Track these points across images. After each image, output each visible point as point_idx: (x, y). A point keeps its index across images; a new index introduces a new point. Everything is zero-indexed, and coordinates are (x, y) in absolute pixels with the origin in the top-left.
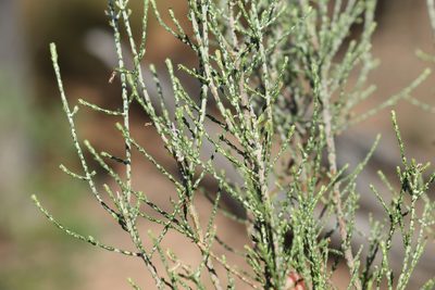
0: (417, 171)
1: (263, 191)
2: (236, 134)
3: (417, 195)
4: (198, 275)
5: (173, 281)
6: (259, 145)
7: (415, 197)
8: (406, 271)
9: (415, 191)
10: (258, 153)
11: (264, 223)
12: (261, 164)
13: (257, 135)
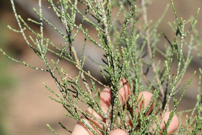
0: (184, 24)
1: (107, 38)
2: (94, 11)
3: (184, 36)
4: (77, 81)
5: (65, 84)
6: (105, 16)
7: (183, 37)
8: (179, 75)
9: (183, 35)
10: (104, 19)
11: (108, 55)
12: (106, 25)
13: (104, 11)
